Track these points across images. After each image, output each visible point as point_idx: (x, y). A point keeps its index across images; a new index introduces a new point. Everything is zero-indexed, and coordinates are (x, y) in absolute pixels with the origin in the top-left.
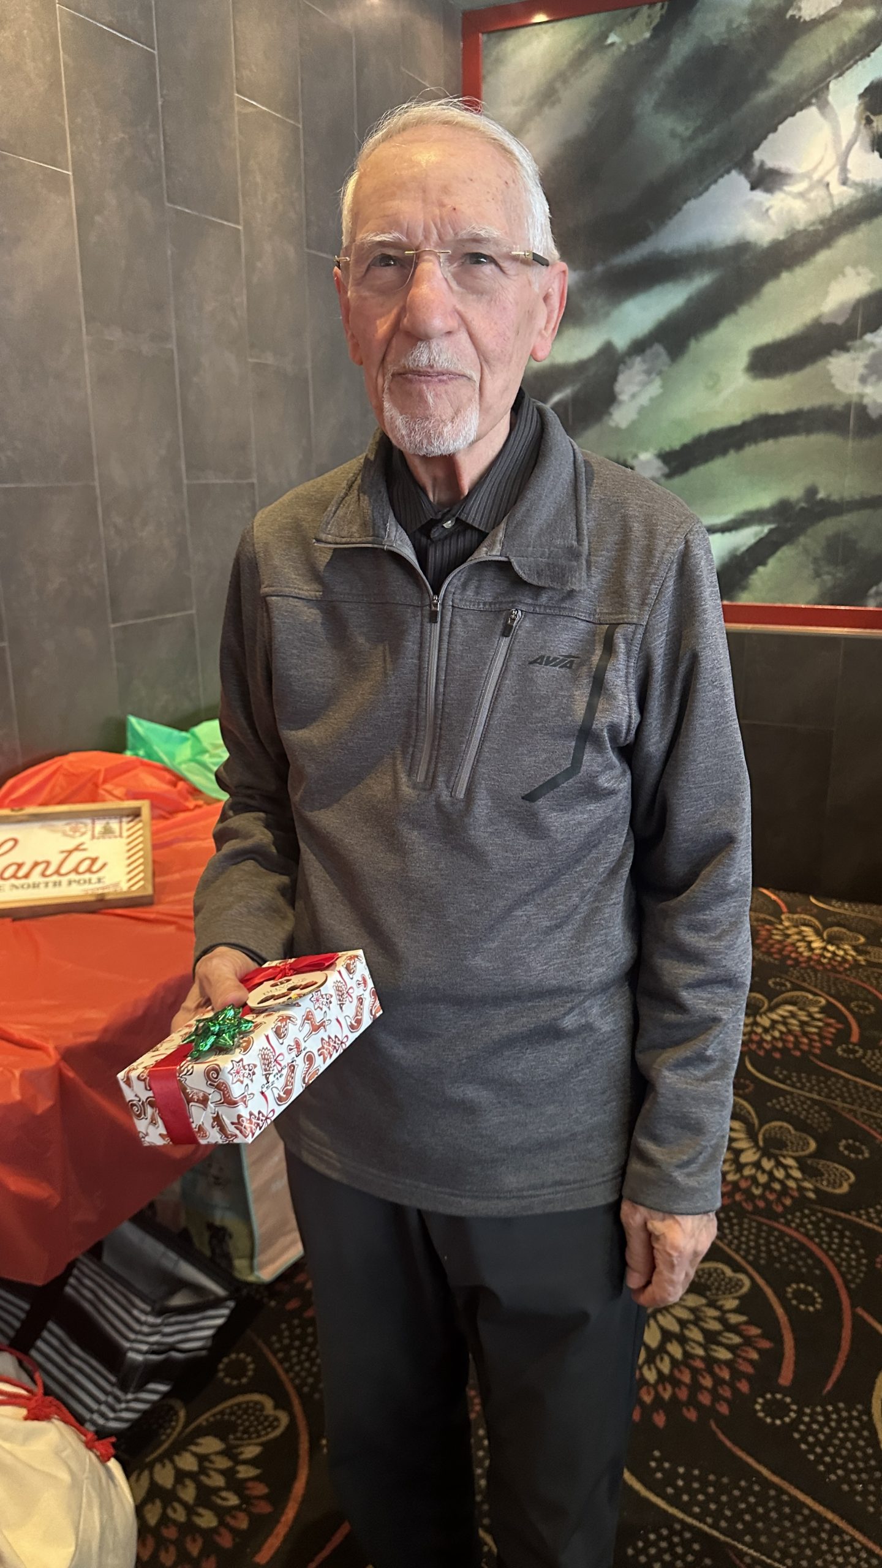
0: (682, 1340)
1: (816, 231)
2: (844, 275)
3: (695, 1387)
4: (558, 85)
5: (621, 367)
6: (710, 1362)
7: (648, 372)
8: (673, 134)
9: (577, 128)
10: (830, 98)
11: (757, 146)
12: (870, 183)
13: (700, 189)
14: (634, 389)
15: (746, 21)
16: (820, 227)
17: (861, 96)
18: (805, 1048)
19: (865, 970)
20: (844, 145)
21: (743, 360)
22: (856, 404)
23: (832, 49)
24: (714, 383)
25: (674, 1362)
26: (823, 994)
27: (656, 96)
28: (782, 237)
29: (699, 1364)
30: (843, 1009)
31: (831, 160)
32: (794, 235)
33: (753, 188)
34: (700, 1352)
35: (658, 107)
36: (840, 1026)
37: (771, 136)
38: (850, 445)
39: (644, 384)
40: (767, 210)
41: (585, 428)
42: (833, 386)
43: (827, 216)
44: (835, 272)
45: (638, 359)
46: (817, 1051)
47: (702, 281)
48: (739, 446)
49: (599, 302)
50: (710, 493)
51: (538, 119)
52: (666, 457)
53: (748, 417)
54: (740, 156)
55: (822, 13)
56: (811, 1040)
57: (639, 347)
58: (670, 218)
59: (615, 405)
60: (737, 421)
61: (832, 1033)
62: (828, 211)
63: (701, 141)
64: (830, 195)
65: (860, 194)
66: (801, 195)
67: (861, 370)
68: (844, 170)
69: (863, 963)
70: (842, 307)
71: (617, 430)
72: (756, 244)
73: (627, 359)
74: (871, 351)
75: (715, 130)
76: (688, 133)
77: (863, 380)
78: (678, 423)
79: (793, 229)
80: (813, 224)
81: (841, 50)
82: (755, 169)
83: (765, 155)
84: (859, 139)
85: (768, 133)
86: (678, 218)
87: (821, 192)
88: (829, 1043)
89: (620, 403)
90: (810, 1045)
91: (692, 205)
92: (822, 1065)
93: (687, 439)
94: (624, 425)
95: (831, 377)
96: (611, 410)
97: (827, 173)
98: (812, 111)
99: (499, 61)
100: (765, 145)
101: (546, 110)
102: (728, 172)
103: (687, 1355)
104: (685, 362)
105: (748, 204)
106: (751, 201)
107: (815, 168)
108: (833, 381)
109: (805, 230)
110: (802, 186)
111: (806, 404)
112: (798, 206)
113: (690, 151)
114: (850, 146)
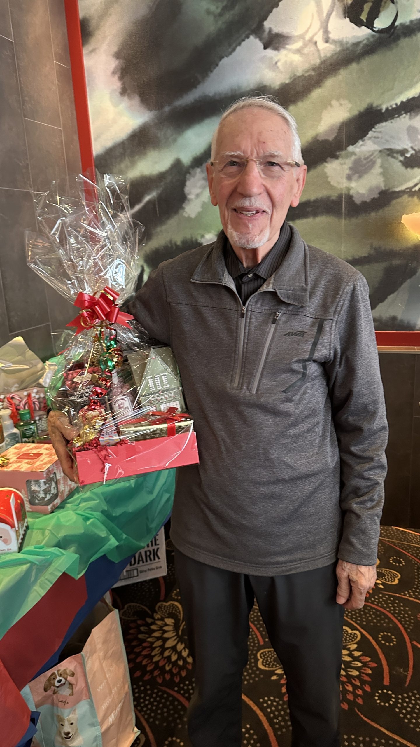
1: (310, 76)
2: (331, 106)
5: (188, 176)
8: (208, 12)
11: (265, 18)
12: (345, 40)
13: (230, 50)
14: (197, 191)
16: (313, 73)
18: (350, 697)
19: (384, 595)
20: (325, 15)
22: (345, 195)
26: (358, 627)
28: (287, 81)
30: (374, 642)
31: (317, 25)
32: (295, 80)
33: (265, 48)
36: (374, 665)
37: (274, 10)
38: (343, 222)
39: (204, 187)
40: (276, 63)
41: (168, 218)
42: (329, 183)
43: (317, 65)
44: (326, 104)
45: (198, 170)
46: (360, 701)
49: (169, 132)
51: (116, 6)
54: (255, 26)
56: (355, 687)
57: (198, 162)
58: (212, 72)
59: (186, 202)
61: (368, 675)
62: (318, 62)
63: (228, 16)
64: (318, 50)
65: (338, 49)
66: (298, 51)
67: (348, 172)
68: (326, 32)
69: (381, 586)
70: (331, 129)
71: (189, 219)
72: (270, 87)
73: (191, 171)
74: (353, 158)
75: (237, 8)
76: (219, 11)
79: (295, 75)
80: (308, 71)
82: (266, 35)
84: (335, 9)
85: (273, 8)
86: (216, 71)
87: (313, 48)
88: (368, 688)
89: (189, 200)
90: (353, 693)
91: (225, 61)
92: (366, 719)
94: (193, 216)
95: (328, 177)
96: (184, 205)
97: (315, 35)
100: (271, 17)
102: (248, 37)
105: (263, 59)
106: (264, 57)
107: (307, 31)
108: (329, 179)
109: (303, 76)
110: (298, 45)
111: (312, 197)
112: (296, 58)
113: (221, 23)
114: (329, 15)
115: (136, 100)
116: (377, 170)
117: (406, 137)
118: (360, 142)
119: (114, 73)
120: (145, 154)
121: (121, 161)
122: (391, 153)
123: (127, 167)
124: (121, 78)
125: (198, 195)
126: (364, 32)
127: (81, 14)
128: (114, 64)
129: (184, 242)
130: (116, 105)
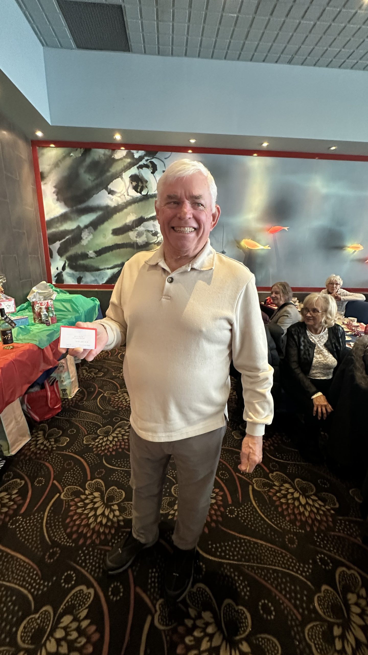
0: (117, 437)
1: (123, 205)
2: (130, 215)
3: (121, 445)
4: (59, 163)
5: (83, 231)
6: (123, 439)
7: (89, 233)
8: (89, 179)
9: (65, 174)
10: (123, 177)
11: (108, 185)
12: (133, 196)
13: (97, 192)
14: (86, 236)
15: (103, 157)
17: (130, 177)
20: (127, 188)
21: (111, 232)
22: (135, 242)
23: (122, 166)
24: (105, 236)
25: (116, 442)
27: (84, 170)
28: (116, 205)
29: (121, 440)
31: (124, 190)
32: (119, 205)
33: (109, 194)
34: (121, 438)
35: (85, 172)
39: (88, 236)
40: (112, 199)
41: (75, 245)
44: (128, 214)
45: (86, 230)
47: (99, 213)
48: (112, 250)
49: (76, 216)
50: (106, 261)
51: (55, 170)
52: (96, 252)
53: (113, 244)
54: (105, 186)
55: (119, 158)
57: (86, 227)
60: (111, 245)
62: (125, 201)
63: (96, 182)
64: (125, 198)
65: (132, 198)
66: (119, 197)
67: (136, 235)
68: (128, 193)
70: (130, 222)
71: (83, 246)
72: (111, 206)
74: (137, 231)
76: (93, 179)
77: (136, 237)
78: (97, 245)
80: (122, 203)
81: (124, 167)
82: (109, 190)
83: (111, 187)
84: (130, 186)
85: (110, 182)
86: (92, 199)
87: (123, 197)
89: (83, 239)
91: (95, 196)
93: (100, 248)
94: (85, 244)
96: (81, 241)
97: (124, 193)
98: (120, 179)
99: (43, 154)
100: (110, 185)
101: (57, 168)
102: (103, 189)
103: (118, 440)
104: (98, 231)
105: (108, 197)
107: (122, 191)
108: (130, 237)
110: (119, 195)
111: (125, 242)
112: (119, 199)
113: (94, 183)
114: (128, 188)
115: (63, 204)
116: (145, 236)
117: (152, 227)
118: (139, 227)
119: (54, 193)
120: (66, 222)
121: (57, 223)
122: (148, 231)
123: (59, 226)
124: (57, 195)
125: (86, 238)
126: (139, 195)
127: (41, 170)
128: (54, 190)
129: (82, 253)
130: (55, 204)
